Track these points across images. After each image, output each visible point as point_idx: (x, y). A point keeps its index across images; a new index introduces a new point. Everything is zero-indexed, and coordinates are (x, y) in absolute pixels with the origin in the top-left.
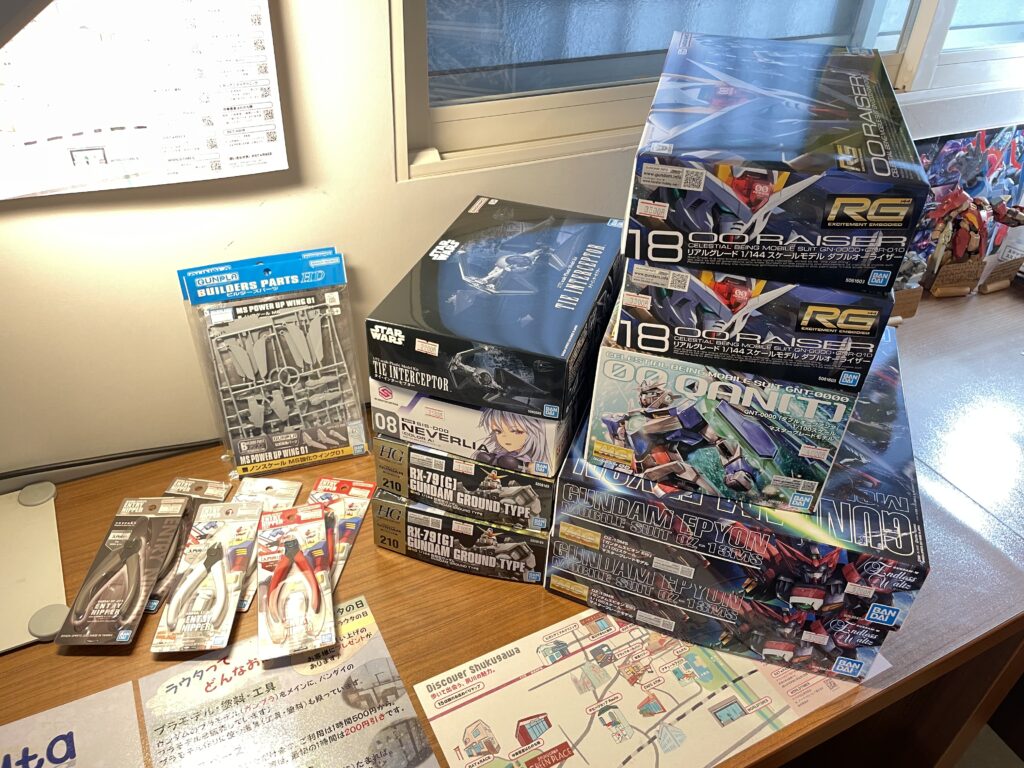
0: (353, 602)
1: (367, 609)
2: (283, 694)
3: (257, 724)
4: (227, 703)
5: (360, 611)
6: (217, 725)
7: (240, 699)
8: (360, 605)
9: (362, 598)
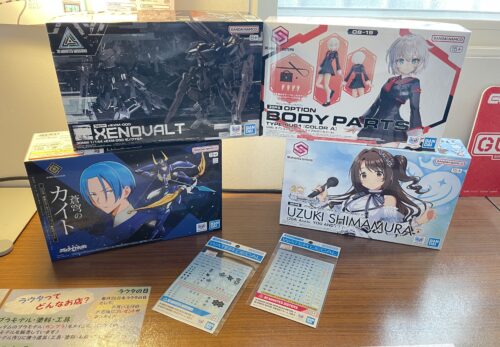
0: (143, 288)
1: (148, 295)
2: (70, 326)
3: (45, 338)
4: (40, 320)
5: (142, 295)
6: (27, 329)
7: (48, 320)
8: (146, 291)
9: (149, 288)
